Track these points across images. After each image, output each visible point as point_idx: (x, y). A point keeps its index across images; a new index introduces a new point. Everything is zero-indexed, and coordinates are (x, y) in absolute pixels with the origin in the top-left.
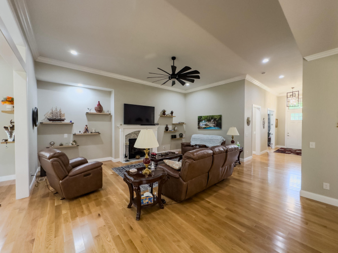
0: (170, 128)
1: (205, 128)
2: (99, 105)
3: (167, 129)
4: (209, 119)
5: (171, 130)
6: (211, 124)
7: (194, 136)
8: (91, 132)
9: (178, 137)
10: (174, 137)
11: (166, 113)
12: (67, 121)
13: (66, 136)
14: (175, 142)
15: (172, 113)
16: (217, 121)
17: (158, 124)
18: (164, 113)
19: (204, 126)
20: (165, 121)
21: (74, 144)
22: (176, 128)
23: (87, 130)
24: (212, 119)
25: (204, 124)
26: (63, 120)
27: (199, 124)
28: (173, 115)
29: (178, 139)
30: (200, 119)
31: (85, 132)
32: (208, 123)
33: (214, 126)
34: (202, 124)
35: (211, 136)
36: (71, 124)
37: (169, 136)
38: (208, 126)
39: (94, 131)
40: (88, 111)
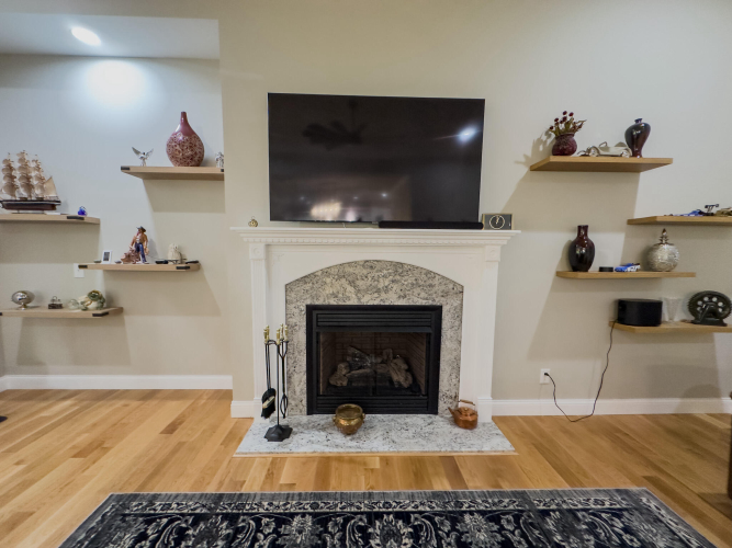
0: (611, 249)
2: (186, 129)
3: (579, 257)
5: (614, 262)
8: (158, 257)
9: (675, 314)
10: (638, 315)
11: (582, 141)
12: (65, 210)
14: (642, 352)
15: (637, 136)
17: (503, 222)
18: (563, 138)
20: (574, 202)
21: (94, 305)
22: (663, 254)
23: (139, 250)
26: (52, 206)
28: (649, 151)
29: (676, 335)
31: (128, 258)
36: (83, 219)
37: (595, 303)
39: (171, 256)
40: (135, 162)
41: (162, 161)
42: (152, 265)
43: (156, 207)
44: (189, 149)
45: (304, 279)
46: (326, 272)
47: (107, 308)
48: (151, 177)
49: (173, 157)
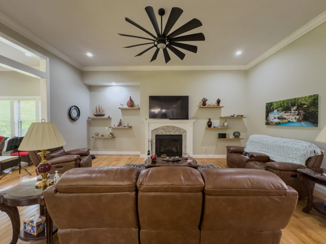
0: (216, 123)
1: (277, 124)
2: (131, 100)
3: (210, 125)
4: (286, 107)
5: (217, 126)
6: (291, 116)
7: (253, 137)
8: (124, 125)
10: (222, 136)
11: (207, 103)
12: (106, 116)
13: (107, 128)
14: (224, 144)
15: (219, 102)
16: (305, 110)
17: (193, 118)
18: (204, 103)
19: (277, 121)
20: (207, 114)
21: (111, 135)
22: (226, 124)
23: (120, 124)
24: (293, 105)
25: (276, 116)
26: (104, 115)
27: (267, 116)
28: (221, 104)
29: (231, 140)
30: (269, 108)
31: (118, 126)
32: (285, 115)
33: (299, 121)
34: (274, 116)
35: (283, 140)
36: (109, 118)
37: (215, 134)
38: (284, 121)
39: (126, 125)
40: (121, 107)
41: (126, 106)
42: (123, 127)
43: (123, 115)
44: (131, 104)
45: (155, 129)
46: (159, 128)
47: (113, 136)
48: (123, 110)
49: (128, 105)
